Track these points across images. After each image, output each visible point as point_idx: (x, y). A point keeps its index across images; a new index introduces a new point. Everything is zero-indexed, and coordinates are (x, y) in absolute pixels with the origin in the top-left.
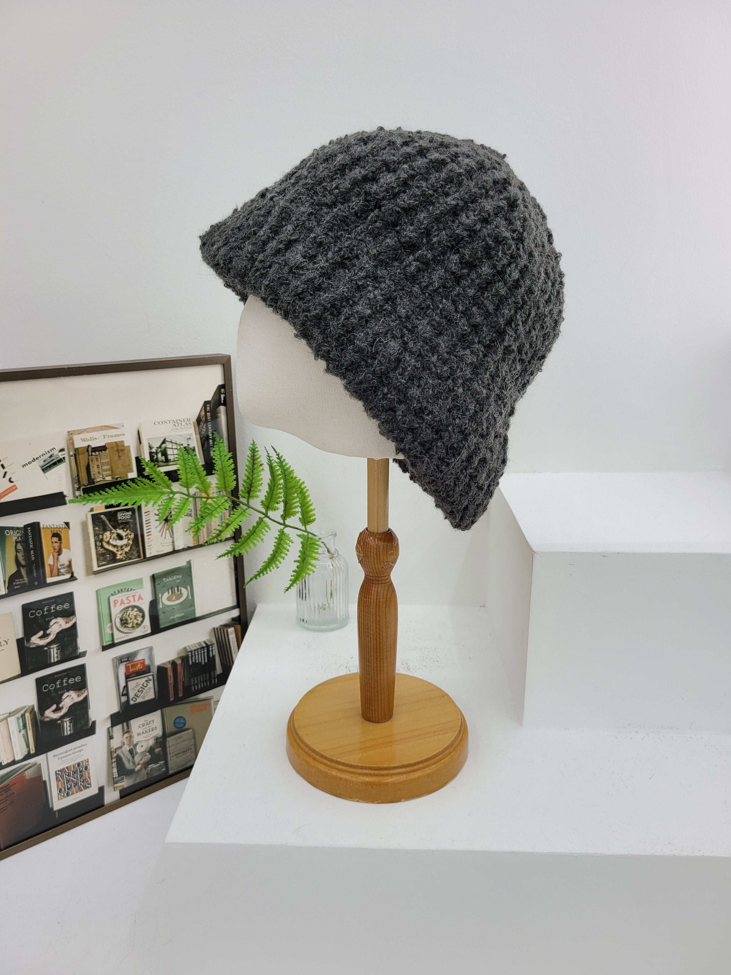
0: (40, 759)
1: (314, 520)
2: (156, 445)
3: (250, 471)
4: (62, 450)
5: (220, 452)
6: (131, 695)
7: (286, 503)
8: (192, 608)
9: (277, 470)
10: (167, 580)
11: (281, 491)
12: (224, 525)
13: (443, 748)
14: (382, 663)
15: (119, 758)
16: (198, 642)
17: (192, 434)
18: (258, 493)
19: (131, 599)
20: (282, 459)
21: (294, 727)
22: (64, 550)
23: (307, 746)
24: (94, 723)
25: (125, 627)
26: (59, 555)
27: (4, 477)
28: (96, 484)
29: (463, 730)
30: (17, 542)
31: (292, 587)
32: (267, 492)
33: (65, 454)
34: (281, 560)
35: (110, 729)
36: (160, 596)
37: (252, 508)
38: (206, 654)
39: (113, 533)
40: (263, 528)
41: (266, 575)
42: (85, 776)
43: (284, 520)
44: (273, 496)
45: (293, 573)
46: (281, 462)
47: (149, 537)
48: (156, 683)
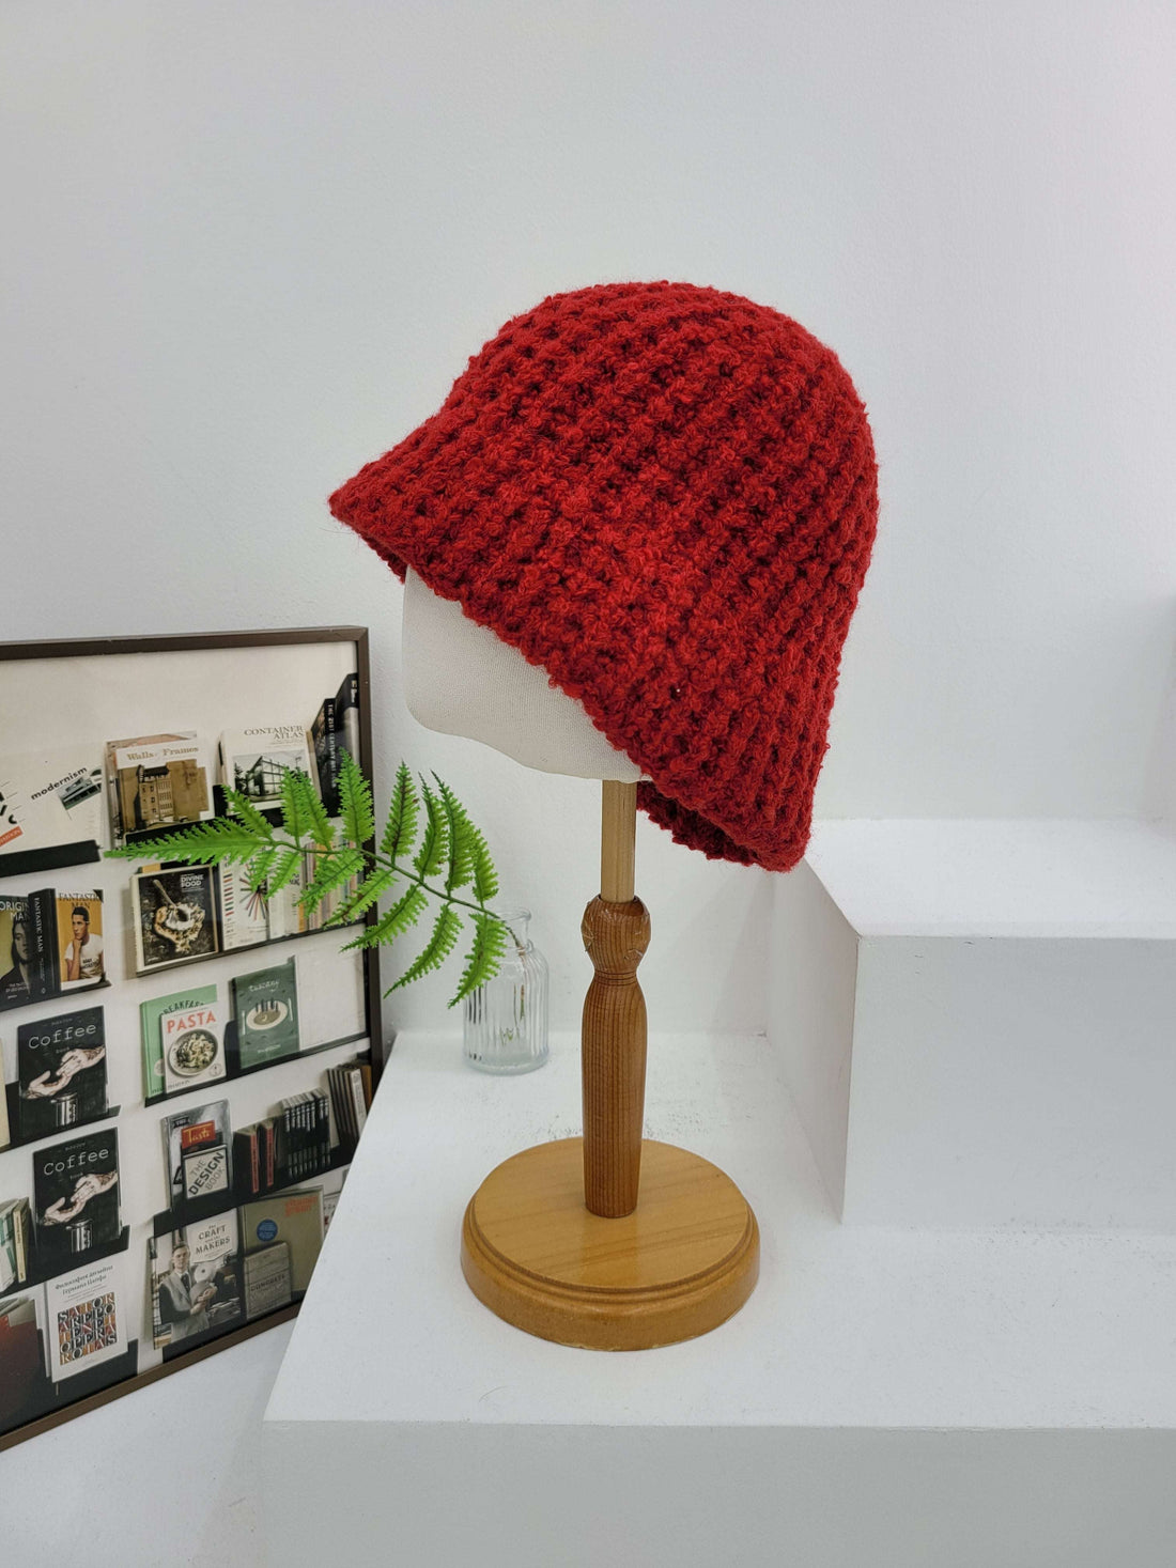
0: (34, 1292)
1: (496, 892)
2: (246, 767)
3: (397, 810)
4: (97, 772)
5: (350, 779)
6: (190, 1183)
7: (453, 863)
8: (294, 1036)
9: (440, 810)
10: (256, 989)
11: (446, 843)
12: (355, 895)
13: (720, 1259)
14: (620, 1115)
15: (164, 1292)
16: (301, 1093)
17: (302, 751)
18: (409, 846)
19: (196, 1019)
20: (448, 793)
21: (475, 1223)
22: (92, 937)
23: (497, 1254)
24: (126, 1230)
25: (185, 1066)
26: (83, 944)
27: (2, 814)
28: (148, 829)
29: (751, 1231)
30: (15, 922)
31: (461, 1000)
32: (423, 844)
33: (100, 779)
34: (444, 955)
35: (152, 1241)
36: (243, 1015)
37: (399, 870)
38: (313, 1113)
39: (173, 909)
40: (416, 903)
41: (419, 979)
42: (107, 1322)
43: (449, 891)
44: (434, 851)
45: (462, 977)
46: (446, 798)
47: (229, 917)
48: (231, 1163)
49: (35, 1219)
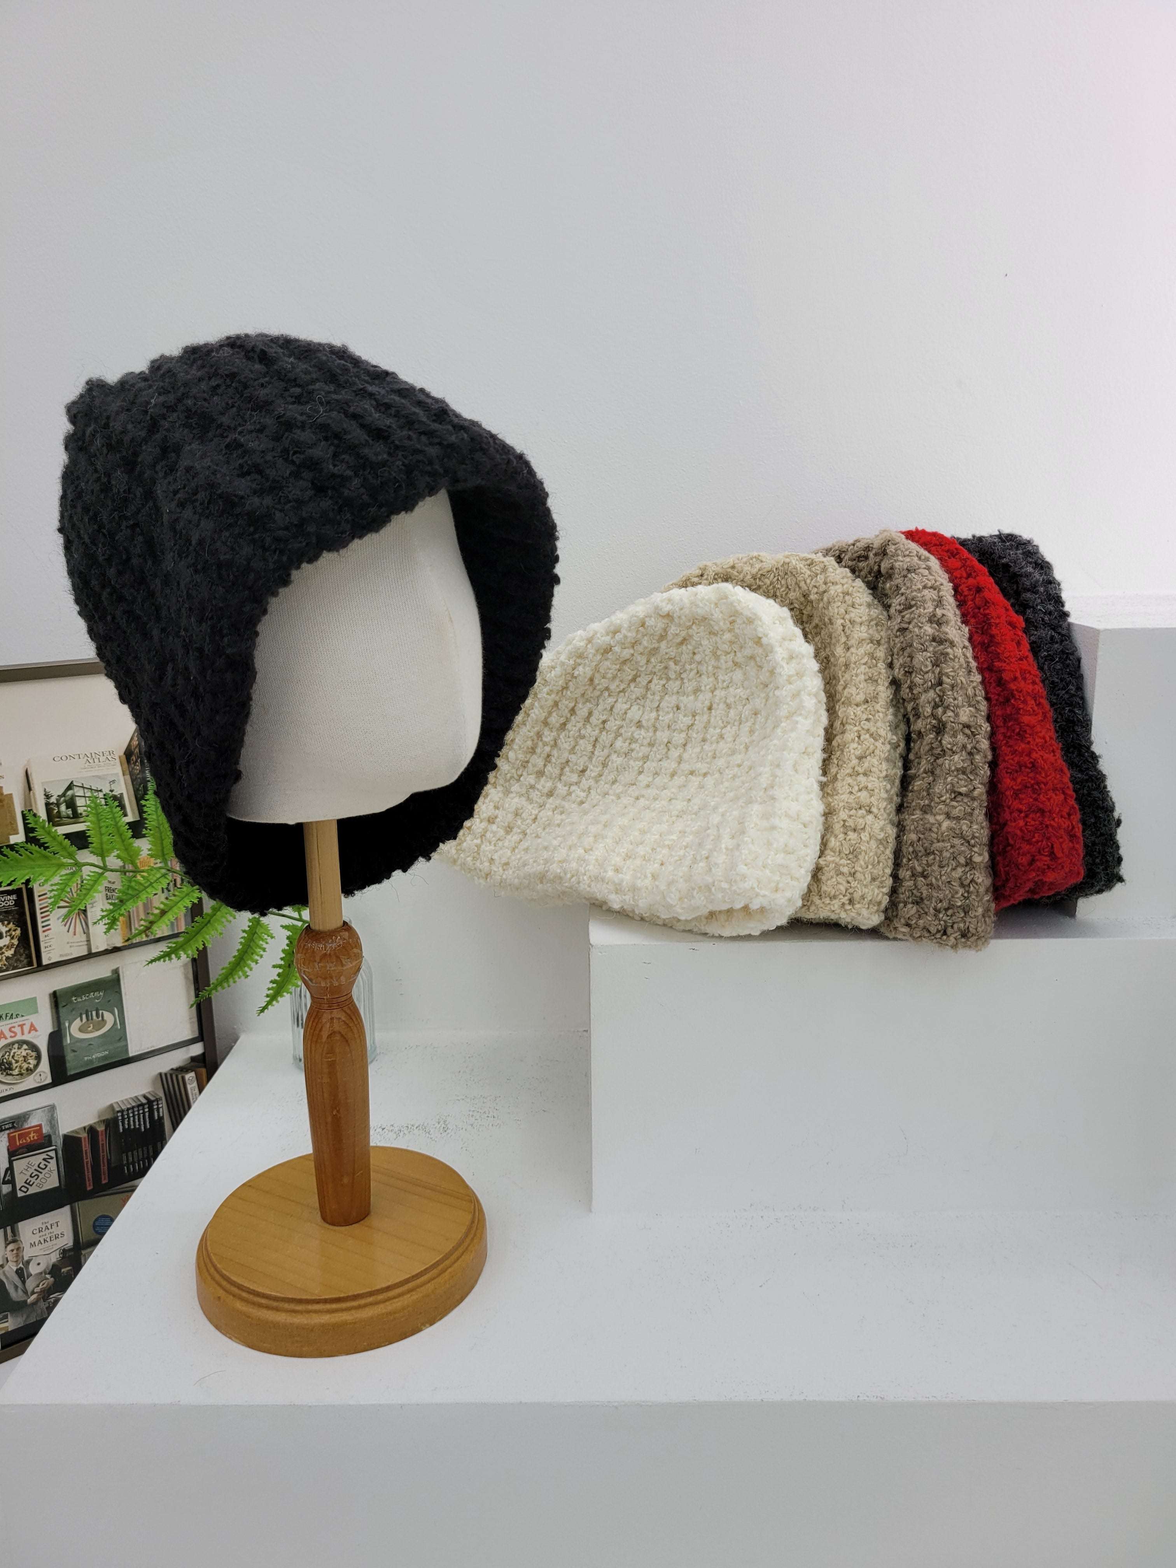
2: (56, 792)
6: (19, 1183)
8: (122, 1043)
10: (79, 1000)
12: (157, 912)
16: (133, 1095)
17: (117, 774)
19: (18, 1030)
25: (7, 1074)
31: (270, 1007)
34: (253, 965)
36: (67, 1025)
45: (272, 985)
47: (46, 933)
48: (61, 1162)
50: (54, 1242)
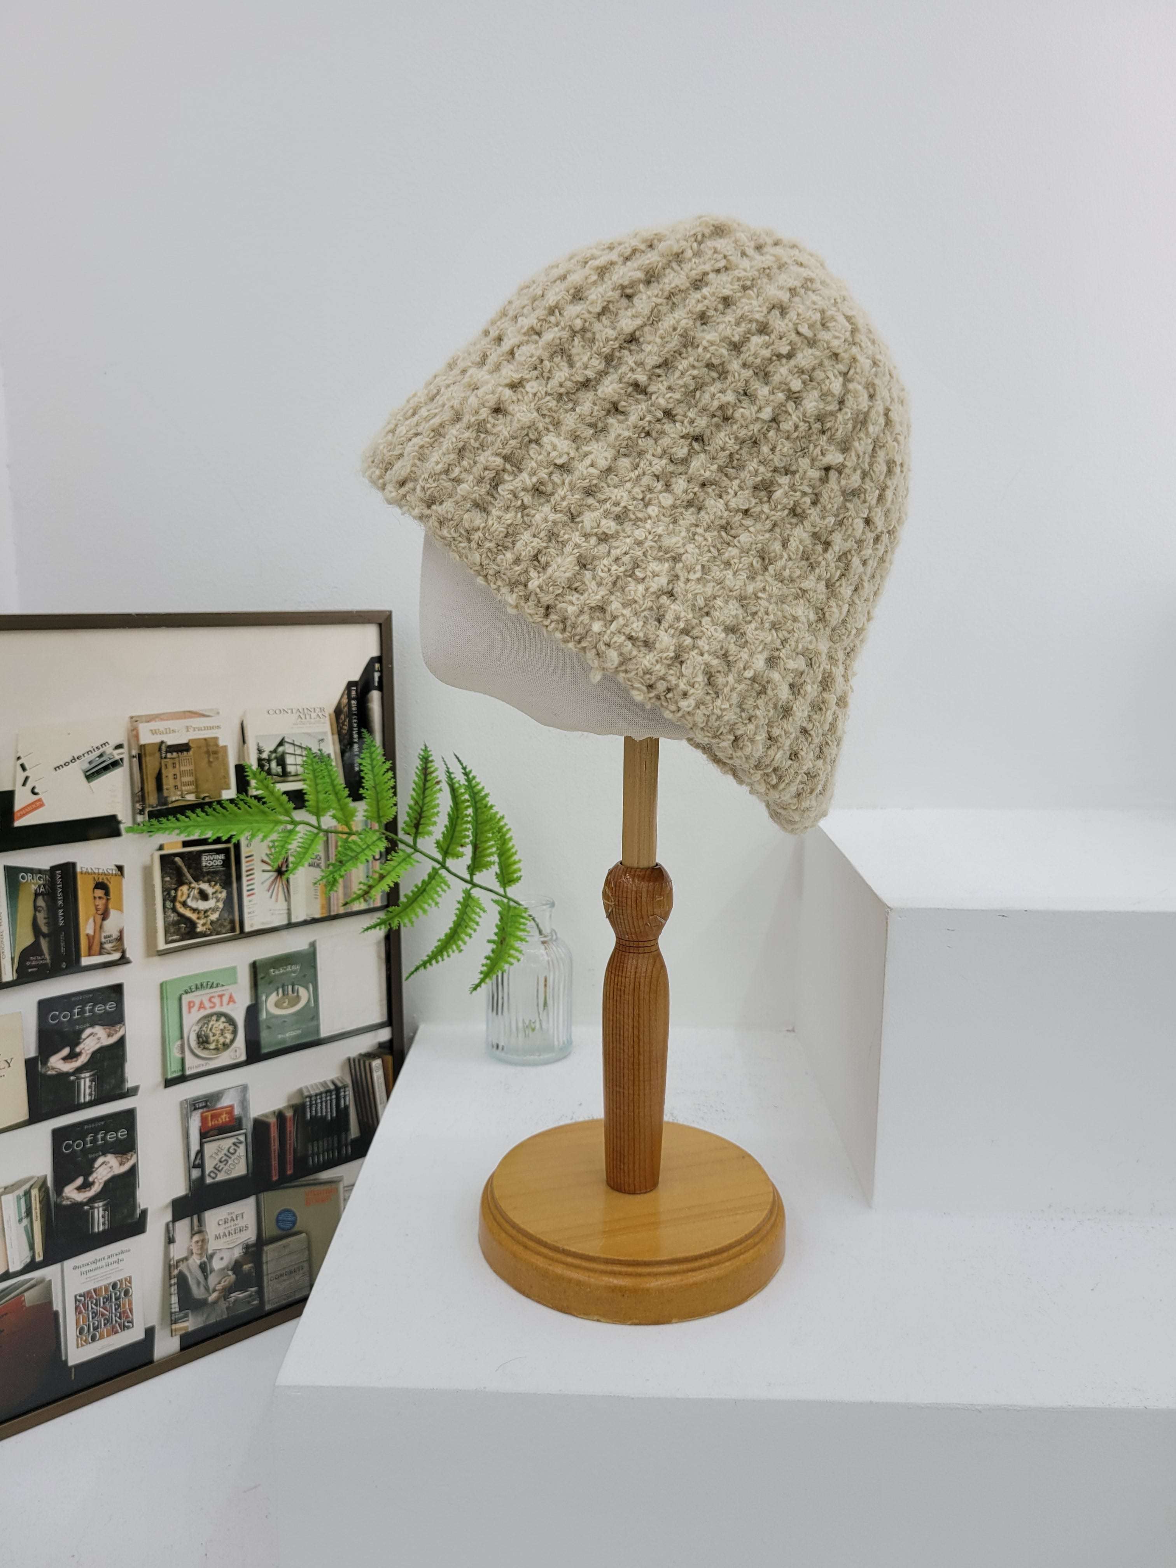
0: (50, 1272)
1: (519, 878)
2: (269, 747)
3: (419, 792)
4: (119, 746)
5: (372, 760)
6: (209, 1168)
7: (475, 847)
8: (314, 1023)
9: (462, 794)
10: (277, 972)
11: (469, 826)
12: (376, 876)
13: (743, 1235)
14: (642, 1087)
15: (182, 1278)
16: (322, 1080)
17: (325, 733)
18: (431, 828)
20: (471, 776)
21: (493, 1197)
22: (113, 913)
23: (514, 1226)
24: (144, 1213)
25: (205, 1048)
26: (104, 919)
27: (24, 784)
28: (170, 806)
29: (776, 1210)
30: (37, 895)
31: (483, 985)
32: (446, 826)
33: (123, 754)
34: (467, 938)
35: (171, 1225)
36: (264, 998)
37: (421, 852)
38: (334, 1102)
39: (193, 888)
40: (438, 886)
41: (441, 963)
42: (124, 1305)
43: (472, 874)
44: (456, 834)
45: (485, 961)
46: (469, 780)
47: (250, 898)
48: (250, 1149)
49: (53, 1197)
50: (238, 1235)
